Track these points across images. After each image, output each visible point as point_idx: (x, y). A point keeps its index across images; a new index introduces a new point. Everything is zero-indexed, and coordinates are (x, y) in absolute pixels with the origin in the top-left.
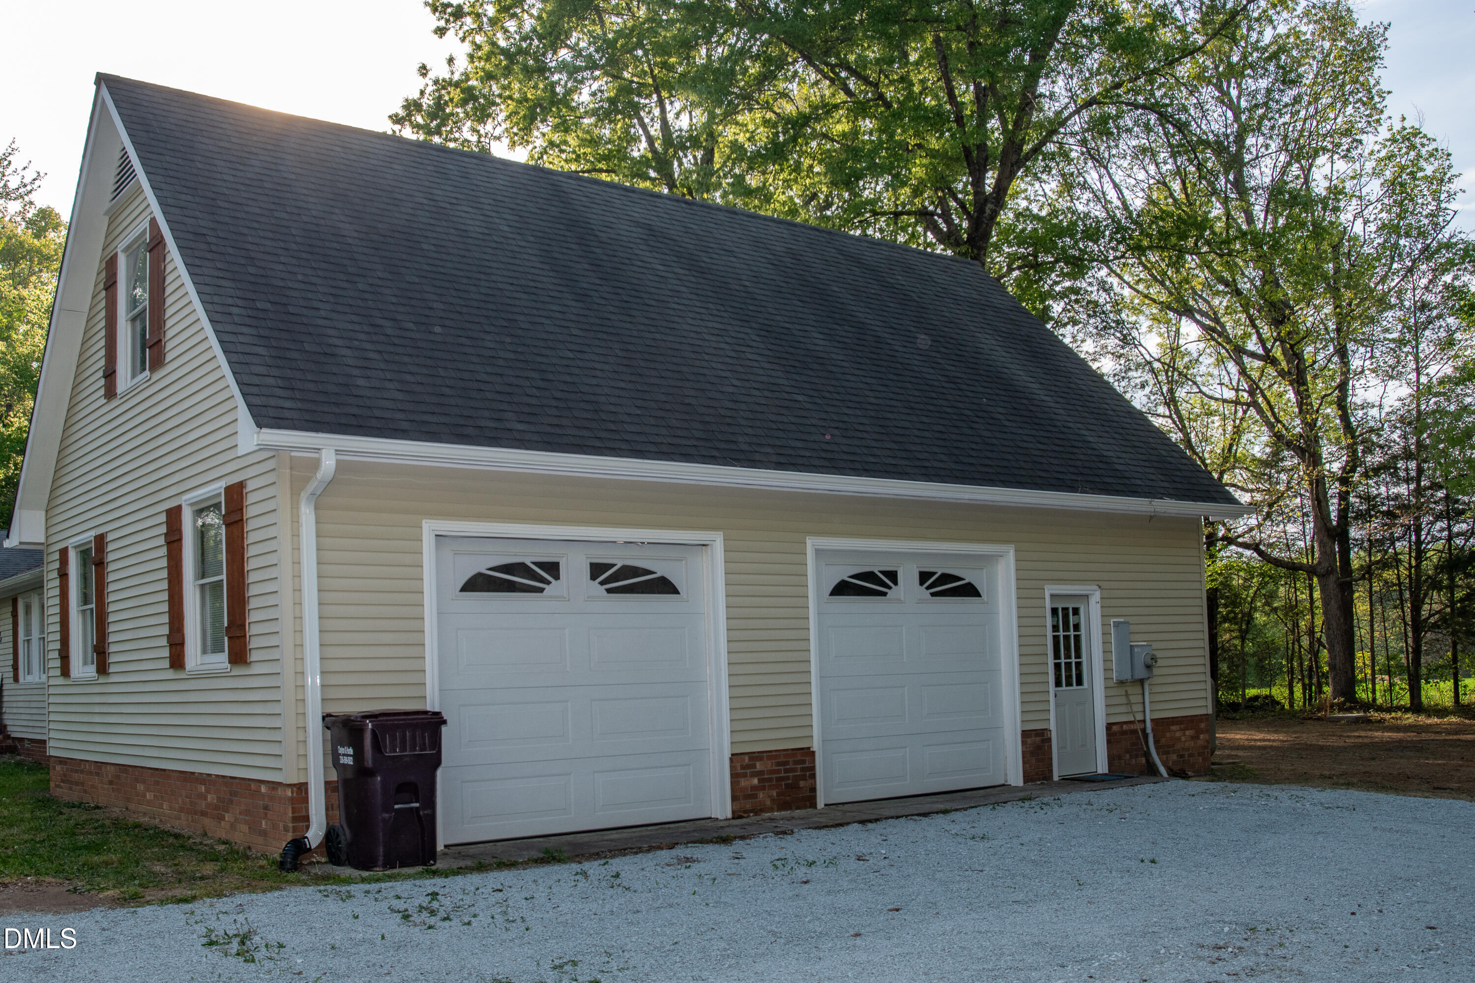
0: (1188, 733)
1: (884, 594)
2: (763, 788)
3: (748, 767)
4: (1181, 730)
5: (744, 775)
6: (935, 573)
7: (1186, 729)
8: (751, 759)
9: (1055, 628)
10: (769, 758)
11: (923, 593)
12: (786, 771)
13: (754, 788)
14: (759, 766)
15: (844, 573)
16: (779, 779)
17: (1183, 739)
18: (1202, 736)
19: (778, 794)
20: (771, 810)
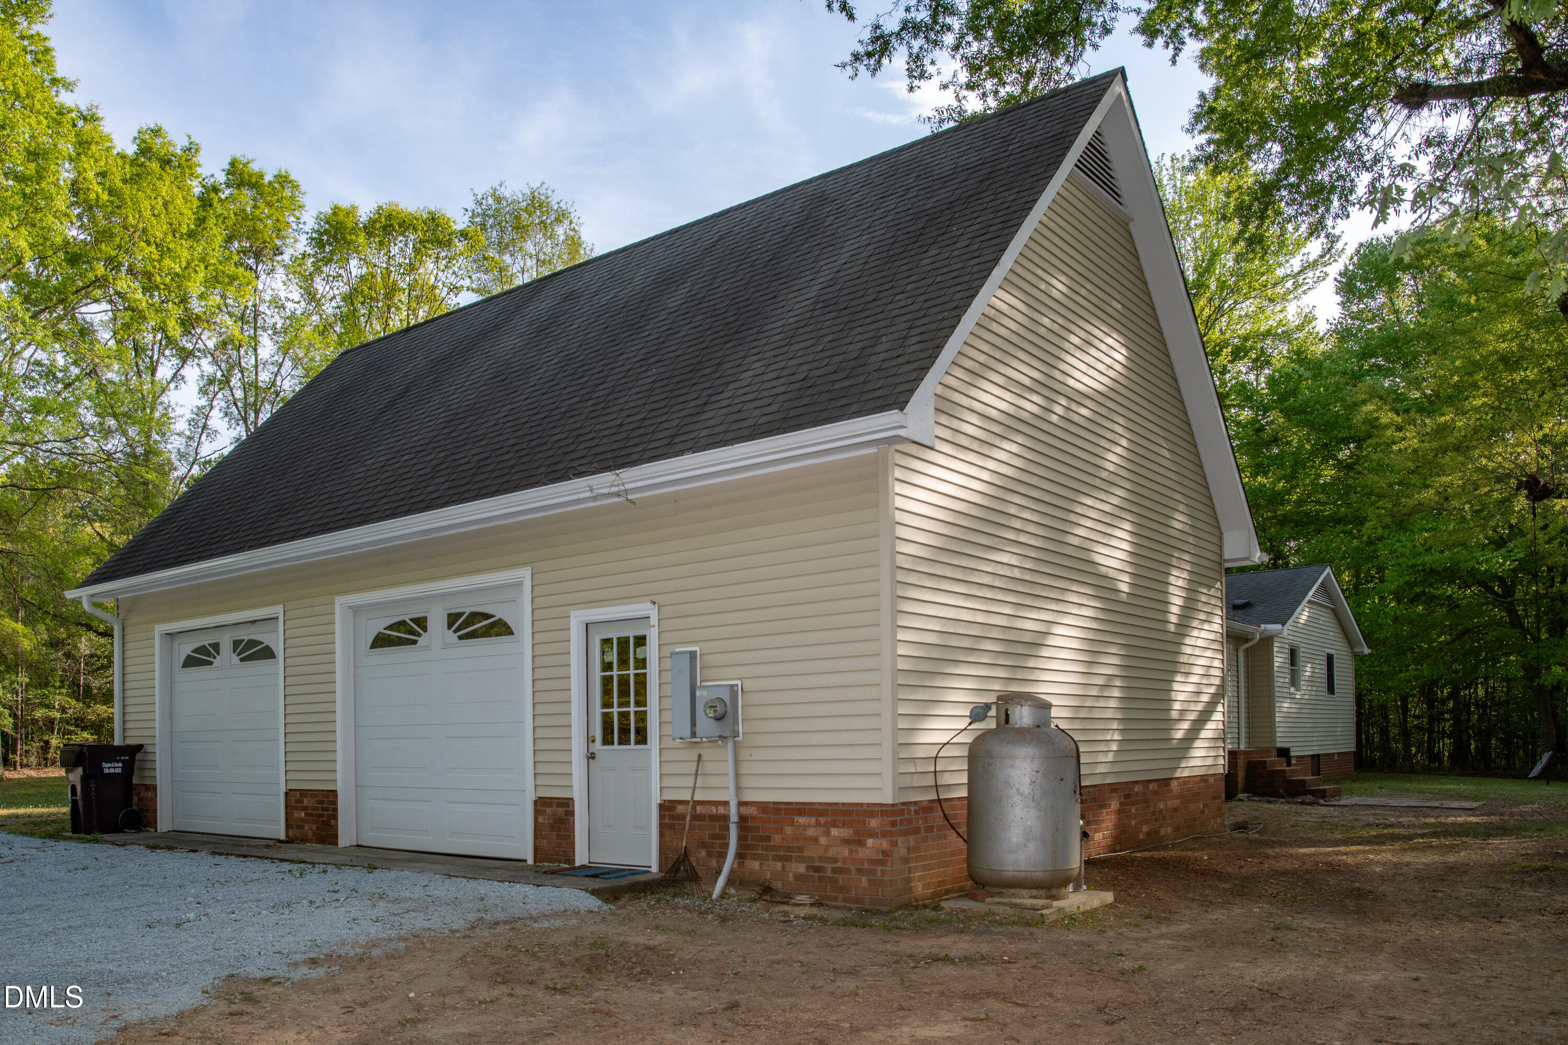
0: (834, 832)
1: (415, 642)
2: (308, 822)
3: (297, 801)
4: (818, 824)
5: (296, 808)
6: (464, 613)
7: (834, 824)
8: (301, 795)
9: (607, 666)
10: (313, 796)
11: (452, 637)
12: (323, 809)
13: (302, 820)
14: (306, 803)
15: (378, 625)
16: (319, 816)
17: (823, 841)
18: (870, 842)
19: (318, 828)
20: (311, 841)
